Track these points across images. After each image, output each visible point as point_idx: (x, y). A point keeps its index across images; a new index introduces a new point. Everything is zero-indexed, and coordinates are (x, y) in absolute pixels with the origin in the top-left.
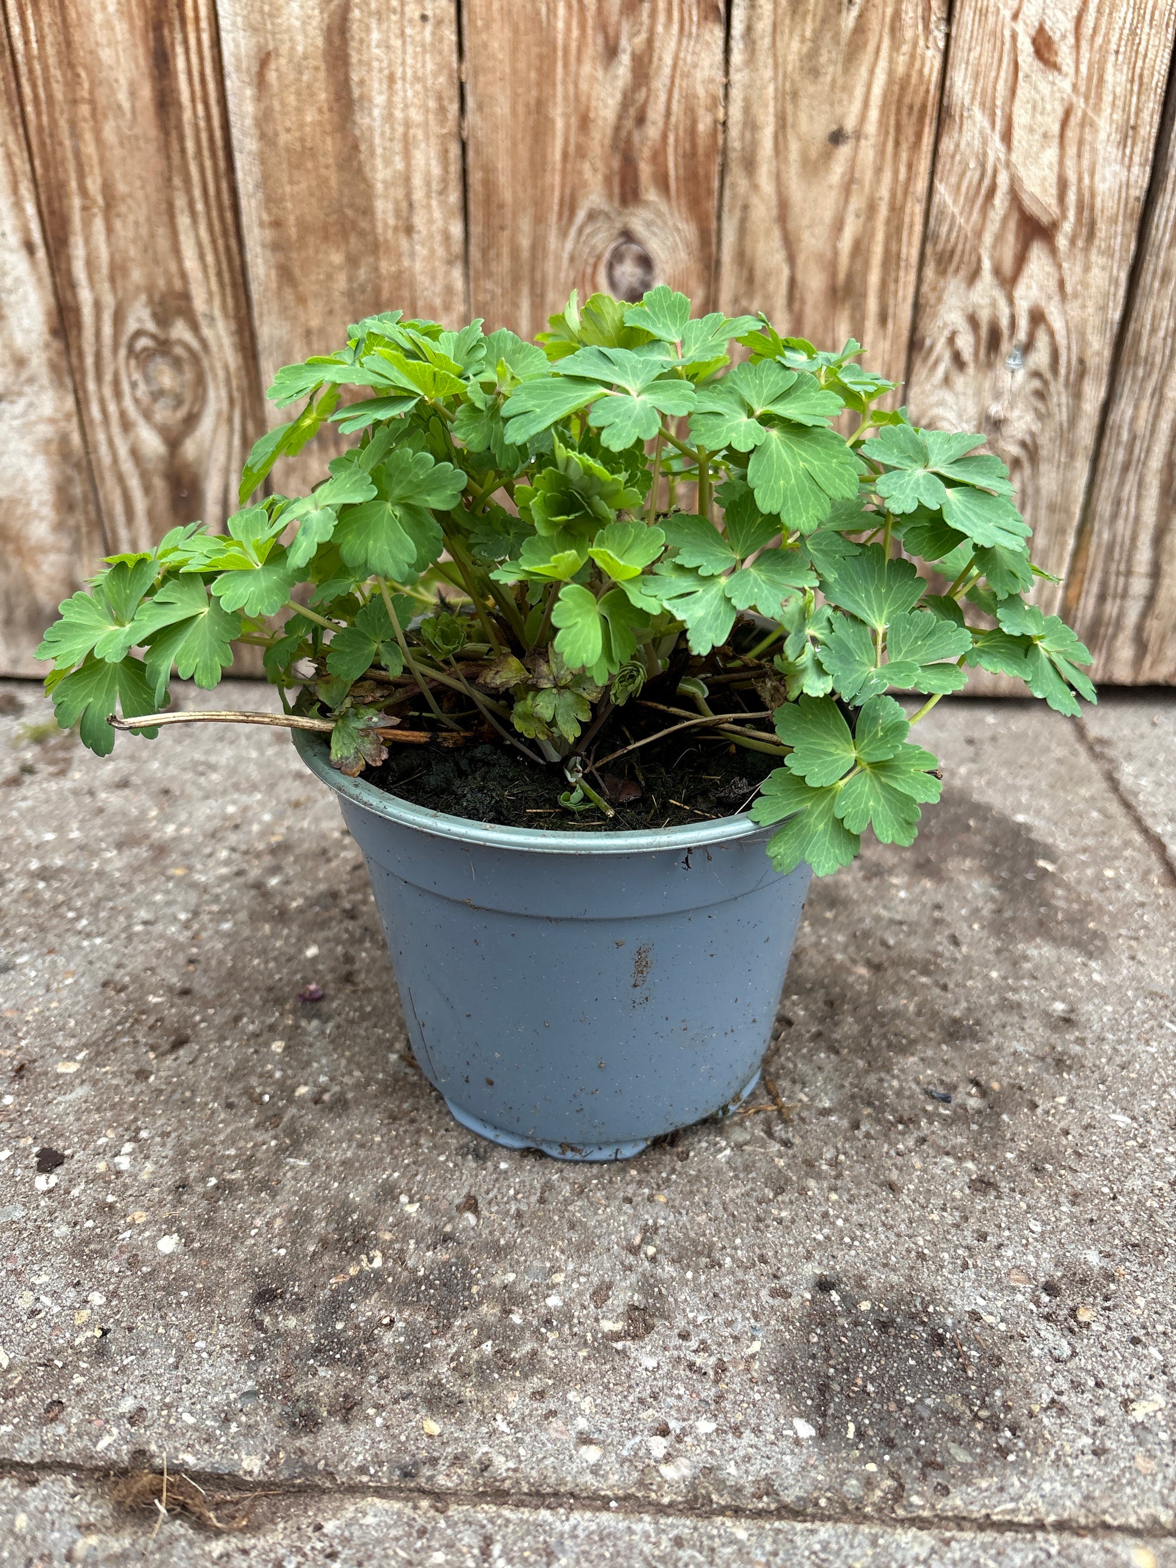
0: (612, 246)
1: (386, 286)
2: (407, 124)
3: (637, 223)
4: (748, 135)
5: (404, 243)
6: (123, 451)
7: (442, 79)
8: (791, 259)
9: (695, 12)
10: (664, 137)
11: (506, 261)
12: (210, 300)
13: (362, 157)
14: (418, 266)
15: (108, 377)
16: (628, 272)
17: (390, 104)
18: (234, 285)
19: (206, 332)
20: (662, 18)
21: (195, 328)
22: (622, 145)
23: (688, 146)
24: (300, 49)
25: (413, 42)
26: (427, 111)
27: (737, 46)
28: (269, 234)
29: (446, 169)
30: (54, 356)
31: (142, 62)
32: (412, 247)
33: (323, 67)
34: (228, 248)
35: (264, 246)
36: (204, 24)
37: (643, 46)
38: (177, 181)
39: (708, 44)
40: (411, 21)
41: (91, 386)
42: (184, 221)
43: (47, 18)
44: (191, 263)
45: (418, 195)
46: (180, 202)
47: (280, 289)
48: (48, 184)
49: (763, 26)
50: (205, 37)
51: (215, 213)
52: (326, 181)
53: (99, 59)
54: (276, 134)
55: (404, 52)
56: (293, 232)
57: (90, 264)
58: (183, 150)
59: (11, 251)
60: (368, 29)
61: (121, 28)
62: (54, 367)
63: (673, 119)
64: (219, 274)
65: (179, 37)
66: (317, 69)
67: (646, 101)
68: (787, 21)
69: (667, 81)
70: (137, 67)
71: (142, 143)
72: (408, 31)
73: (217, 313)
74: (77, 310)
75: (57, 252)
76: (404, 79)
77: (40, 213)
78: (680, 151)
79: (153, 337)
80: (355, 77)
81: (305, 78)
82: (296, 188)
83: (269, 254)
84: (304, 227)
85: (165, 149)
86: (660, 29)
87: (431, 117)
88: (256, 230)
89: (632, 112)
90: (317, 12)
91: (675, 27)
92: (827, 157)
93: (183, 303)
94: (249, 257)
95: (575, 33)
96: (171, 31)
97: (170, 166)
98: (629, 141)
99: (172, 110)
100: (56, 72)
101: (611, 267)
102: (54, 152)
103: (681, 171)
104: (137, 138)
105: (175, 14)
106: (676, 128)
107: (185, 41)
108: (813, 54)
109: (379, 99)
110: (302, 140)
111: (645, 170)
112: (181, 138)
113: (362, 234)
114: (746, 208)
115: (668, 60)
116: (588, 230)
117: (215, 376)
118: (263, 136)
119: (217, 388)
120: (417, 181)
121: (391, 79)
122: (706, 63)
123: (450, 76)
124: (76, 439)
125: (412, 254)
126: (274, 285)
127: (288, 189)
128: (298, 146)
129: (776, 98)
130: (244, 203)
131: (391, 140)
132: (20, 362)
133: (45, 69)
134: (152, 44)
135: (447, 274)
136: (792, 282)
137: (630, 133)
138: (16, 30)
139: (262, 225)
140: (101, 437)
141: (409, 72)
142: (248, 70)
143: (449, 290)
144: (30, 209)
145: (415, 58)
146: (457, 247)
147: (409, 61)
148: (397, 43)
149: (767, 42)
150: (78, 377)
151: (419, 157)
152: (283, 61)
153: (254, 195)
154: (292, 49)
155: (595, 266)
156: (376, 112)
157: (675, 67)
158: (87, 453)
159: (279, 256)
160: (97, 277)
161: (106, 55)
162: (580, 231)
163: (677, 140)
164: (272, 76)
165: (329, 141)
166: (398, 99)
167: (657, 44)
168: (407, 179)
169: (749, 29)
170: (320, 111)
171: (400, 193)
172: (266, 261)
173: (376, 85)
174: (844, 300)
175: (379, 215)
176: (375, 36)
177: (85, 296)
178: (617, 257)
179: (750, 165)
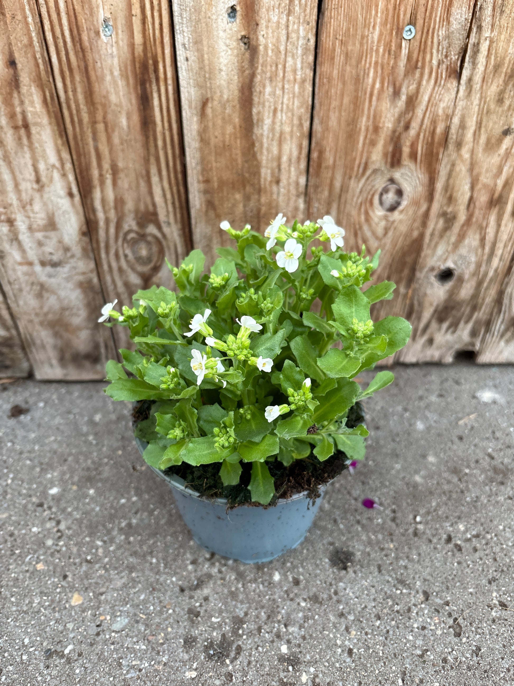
0: (384, 185)
1: (264, 209)
2: (281, 133)
3: (397, 175)
4: (460, 131)
5: (275, 188)
6: (119, 284)
7: (303, 110)
8: (472, 188)
9: (444, 73)
10: (418, 135)
11: (326, 193)
12: (167, 216)
13: (256, 149)
14: (281, 198)
15: (112, 252)
16: (390, 197)
17: (274, 123)
18: (181, 208)
19: (166, 229)
20: (426, 77)
21: (159, 228)
22: (395, 139)
23: (430, 139)
24: (225, 97)
25: (288, 93)
26: (293, 126)
27: (462, 88)
28: (202, 186)
29: (300, 153)
30: (84, 245)
31: (134, 101)
32: (279, 190)
33: (238, 106)
34: (179, 191)
35: (199, 192)
36: (170, 82)
37: (414, 91)
38: (152, 160)
39: (449, 89)
40: (289, 81)
41: (103, 255)
42: (155, 179)
43: (78, 78)
44: (158, 199)
45: (284, 165)
46: (154, 170)
47: (207, 211)
48: (80, 164)
49: (478, 78)
50: (170, 88)
51: (172, 175)
52: (236, 160)
53: (109, 102)
54: (209, 139)
55: (283, 97)
56: (216, 185)
57: (103, 201)
58: (156, 146)
59: (61, 197)
60: (264, 87)
61: (121, 83)
62: (84, 250)
63: (424, 126)
64: (173, 203)
65: (154, 88)
66: (234, 107)
67: (411, 119)
68: (491, 76)
69: (424, 109)
70: (131, 104)
71: (133, 143)
72: (286, 86)
73: (172, 220)
74: (96, 222)
75: (85, 197)
76: (282, 110)
77: (76, 179)
78: (425, 142)
79: (137, 233)
80: (255, 111)
81: (227, 111)
82: (218, 165)
83: (202, 195)
84: (222, 183)
85: (146, 145)
86: (424, 82)
87: (295, 128)
88: (196, 185)
89: (402, 124)
90: (236, 77)
91: (432, 81)
92: (500, 141)
93: (153, 218)
94: (191, 197)
95: (378, 85)
96: (151, 86)
97: (148, 154)
98: (399, 138)
99: (151, 126)
100: (83, 107)
101: (381, 195)
102: (84, 148)
103: (424, 151)
104: (130, 140)
105: (153, 76)
106: (425, 131)
107: (159, 91)
108: (502, 92)
109: (268, 121)
110: (224, 142)
111: (406, 150)
112: (155, 140)
113: (253, 185)
114: (453, 165)
115: (426, 98)
116: (371, 179)
117: (169, 248)
118: (202, 140)
119: (170, 254)
120: (285, 159)
121: (275, 111)
122: (446, 100)
123: (307, 108)
124: (95, 280)
125: (278, 194)
126: (204, 209)
127: (214, 164)
128: (221, 145)
129: (478, 114)
130: (189, 172)
131: (272, 140)
132: (67, 249)
133: (77, 105)
134: (139, 92)
135: (296, 201)
136: (471, 199)
137: (400, 134)
138: (60, 85)
139: (199, 182)
140: (108, 278)
141: (285, 106)
142: (196, 108)
143: (296, 209)
144: (71, 177)
145: (289, 99)
146: (302, 189)
147: (285, 101)
148: (278, 92)
149: (478, 86)
150: (96, 252)
151: (286, 148)
152: (216, 103)
153: (195, 168)
154: (221, 96)
155: (373, 195)
156: (266, 128)
157: (429, 101)
158: (101, 285)
159: (208, 196)
160: (107, 208)
161: (113, 98)
162: (368, 179)
163: (424, 137)
164: (209, 111)
165: (238, 141)
166: (278, 121)
167: (422, 90)
168: (279, 158)
169: (470, 80)
170: (235, 128)
171: (275, 164)
172: (200, 198)
173: (266, 114)
174: (495, 206)
175: (263, 175)
176: (268, 89)
177: (101, 215)
178: (386, 190)
179: (459, 145)
